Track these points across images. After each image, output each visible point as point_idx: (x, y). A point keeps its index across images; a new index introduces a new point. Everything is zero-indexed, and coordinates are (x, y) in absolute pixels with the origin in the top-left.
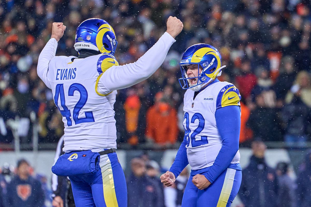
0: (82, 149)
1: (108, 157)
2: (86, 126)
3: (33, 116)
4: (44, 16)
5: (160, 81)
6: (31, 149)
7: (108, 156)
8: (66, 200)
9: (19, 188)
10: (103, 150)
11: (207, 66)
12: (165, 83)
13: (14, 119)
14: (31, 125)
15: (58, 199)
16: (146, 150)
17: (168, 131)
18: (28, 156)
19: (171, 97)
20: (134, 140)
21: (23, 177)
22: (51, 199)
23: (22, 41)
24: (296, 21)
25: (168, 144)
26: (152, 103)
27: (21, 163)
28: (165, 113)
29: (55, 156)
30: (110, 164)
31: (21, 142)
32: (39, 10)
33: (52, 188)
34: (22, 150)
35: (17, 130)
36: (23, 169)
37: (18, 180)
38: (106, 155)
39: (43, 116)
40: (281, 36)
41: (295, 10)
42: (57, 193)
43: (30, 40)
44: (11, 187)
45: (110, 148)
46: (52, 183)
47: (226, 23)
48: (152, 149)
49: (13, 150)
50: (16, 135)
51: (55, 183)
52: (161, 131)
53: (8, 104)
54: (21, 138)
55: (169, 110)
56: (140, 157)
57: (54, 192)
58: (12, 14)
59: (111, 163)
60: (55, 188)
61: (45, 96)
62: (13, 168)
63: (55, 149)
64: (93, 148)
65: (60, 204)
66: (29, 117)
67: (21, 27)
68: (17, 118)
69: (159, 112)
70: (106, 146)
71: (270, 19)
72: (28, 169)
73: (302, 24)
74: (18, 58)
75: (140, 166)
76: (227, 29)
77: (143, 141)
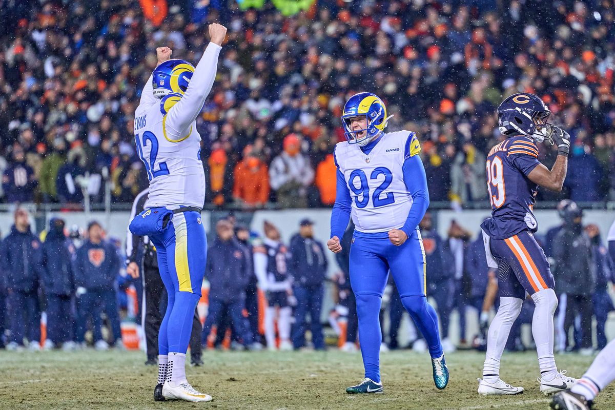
0: (156, 206)
1: (183, 216)
2: (161, 180)
3: (105, 172)
4: (118, 58)
5: (250, 133)
6: (103, 210)
7: (184, 214)
8: (143, 267)
9: (91, 253)
10: (179, 207)
11: (376, 116)
12: (255, 135)
13: (83, 175)
14: (103, 181)
15: (133, 266)
16: (232, 211)
17: (258, 189)
18: (99, 217)
19: (262, 152)
20: (220, 200)
21: (94, 241)
22: (126, 265)
23: (92, 86)
24: (403, 66)
25: (258, 204)
26: (241, 158)
27: (91, 225)
28: (254, 169)
29: (130, 218)
30: (186, 225)
31: (91, 202)
32: (112, 51)
33: (126, 253)
34: (93, 210)
35: (87, 188)
36: (94, 232)
37: (89, 245)
38: (182, 213)
39: (117, 172)
40: (385, 83)
41: (402, 53)
42: (133, 259)
43: (102, 85)
44: (82, 253)
45: (188, 206)
46: (126, 247)
47: (324, 67)
48: (240, 210)
49: (82, 210)
50: (86, 194)
51: (130, 247)
52: (249, 188)
53: (77, 159)
54: (91, 197)
55: (260, 165)
56: (226, 218)
57: (128, 258)
58: (81, 56)
59: (187, 223)
60: (129, 254)
61: (118, 148)
62: (83, 231)
63: (130, 210)
64: (168, 205)
65: (135, 271)
66: (100, 173)
67: (91, 70)
68: (87, 174)
69: (248, 168)
70: (182, 202)
71: (373, 63)
72: (100, 232)
73: (410, 70)
74: (89, 106)
75: (227, 229)
76: (325, 74)
77: (230, 200)
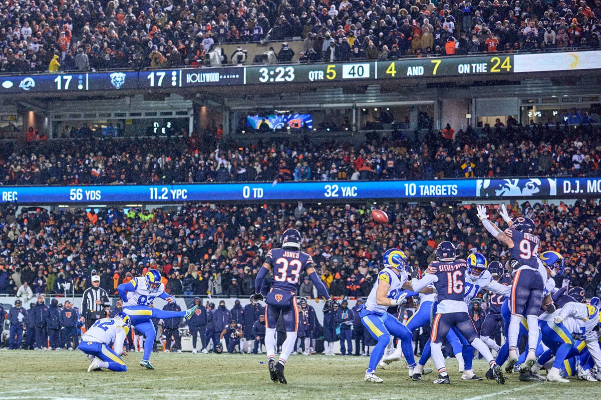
4: (78, 237)
5: (129, 267)
6: (72, 296)
9: (66, 313)
13: (64, 283)
14: (72, 285)
21: (68, 308)
22: (80, 318)
23: (68, 248)
26: (125, 277)
27: (66, 302)
31: (67, 293)
32: (76, 235)
34: (67, 296)
36: (68, 305)
37: (66, 310)
39: (77, 282)
42: (82, 315)
43: (72, 248)
44: (63, 313)
49: (64, 296)
54: (67, 290)
58: (64, 236)
63: (82, 296)
67: (68, 242)
72: (70, 305)
74: (67, 256)
